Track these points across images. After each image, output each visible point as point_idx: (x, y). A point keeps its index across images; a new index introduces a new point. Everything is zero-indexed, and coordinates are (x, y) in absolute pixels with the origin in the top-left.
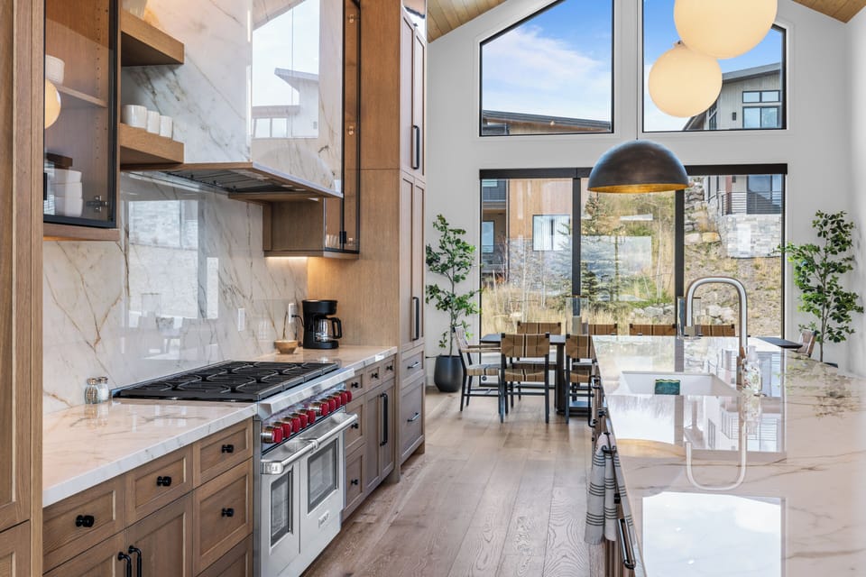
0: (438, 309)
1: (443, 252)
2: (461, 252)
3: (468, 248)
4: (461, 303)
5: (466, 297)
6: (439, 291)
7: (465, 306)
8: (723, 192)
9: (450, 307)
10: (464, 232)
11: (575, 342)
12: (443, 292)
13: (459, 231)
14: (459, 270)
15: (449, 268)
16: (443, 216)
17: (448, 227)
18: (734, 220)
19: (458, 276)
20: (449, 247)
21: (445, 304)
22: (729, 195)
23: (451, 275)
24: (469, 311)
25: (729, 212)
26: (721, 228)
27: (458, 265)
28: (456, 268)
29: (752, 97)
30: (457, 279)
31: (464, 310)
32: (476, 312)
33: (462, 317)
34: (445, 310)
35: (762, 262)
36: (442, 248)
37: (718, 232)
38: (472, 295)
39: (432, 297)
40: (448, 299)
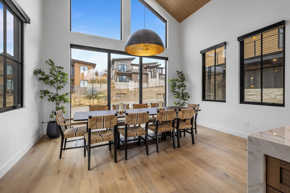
0: (49, 101)
1: (51, 75)
2: (61, 76)
3: (65, 74)
4: (62, 98)
5: (63, 95)
6: (49, 93)
7: (63, 99)
8: (115, 78)
9: (56, 100)
10: (63, 68)
11: (130, 117)
12: (52, 93)
13: (60, 68)
14: (60, 83)
15: (55, 83)
16: (52, 60)
17: (55, 65)
18: (117, 83)
19: (59, 86)
20: (54, 73)
21: (53, 99)
22: (116, 79)
23: (56, 86)
24: (65, 101)
25: (116, 82)
26: (115, 84)
27: (59, 81)
28: (58, 82)
29: (120, 63)
30: (59, 88)
31: (63, 101)
32: (69, 102)
33: (62, 104)
34: (53, 101)
35: (122, 90)
36: (51, 73)
37: (114, 85)
38: (67, 94)
39: (45, 96)
40: (54, 97)
